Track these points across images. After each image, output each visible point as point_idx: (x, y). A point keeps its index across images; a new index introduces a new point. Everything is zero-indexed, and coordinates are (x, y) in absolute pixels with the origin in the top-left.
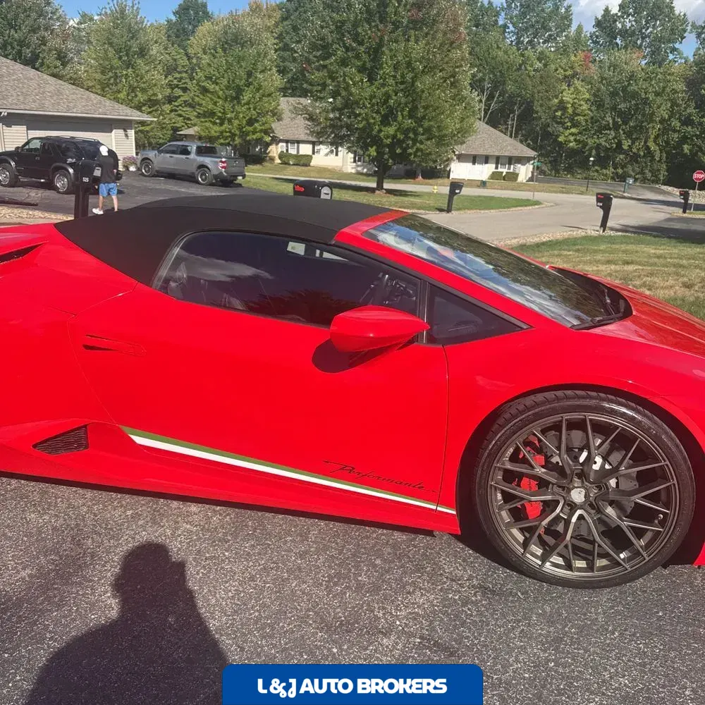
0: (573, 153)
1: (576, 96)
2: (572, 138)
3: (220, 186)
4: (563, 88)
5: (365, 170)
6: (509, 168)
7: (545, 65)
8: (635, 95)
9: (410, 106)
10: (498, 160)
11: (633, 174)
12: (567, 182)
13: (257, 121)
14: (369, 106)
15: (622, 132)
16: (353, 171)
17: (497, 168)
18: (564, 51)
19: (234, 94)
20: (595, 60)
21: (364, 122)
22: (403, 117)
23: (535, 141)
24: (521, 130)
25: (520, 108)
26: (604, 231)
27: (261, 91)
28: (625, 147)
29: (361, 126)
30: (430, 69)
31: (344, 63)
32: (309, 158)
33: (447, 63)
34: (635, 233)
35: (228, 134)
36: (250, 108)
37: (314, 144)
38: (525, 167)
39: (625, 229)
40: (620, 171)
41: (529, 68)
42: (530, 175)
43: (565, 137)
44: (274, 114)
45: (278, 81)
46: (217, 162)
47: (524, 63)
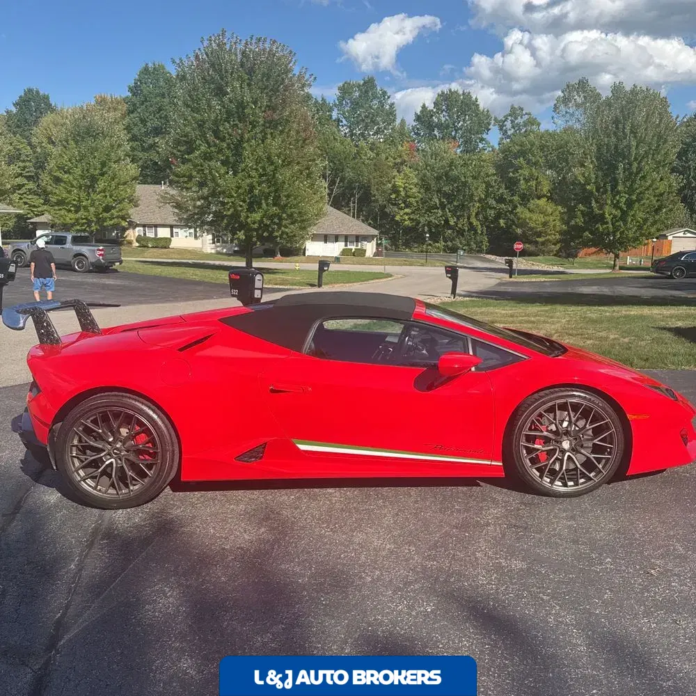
0: (408, 230)
1: (406, 180)
2: (406, 217)
3: (96, 272)
4: (394, 174)
5: (225, 250)
6: (357, 246)
7: (377, 154)
8: (456, 179)
9: (273, 195)
10: (346, 239)
11: (461, 246)
12: (407, 256)
13: (114, 208)
14: (235, 195)
15: (448, 211)
16: (213, 251)
17: (346, 245)
18: (391, 141)
19: (89, 183)
20: (418, 149)
21: (232, 210)
22: (267, 205)
23: (375, 219)
24: (362, 211)
25: (359, 192)
26: (454, 298)
27: (116, 180)
28: (452, 223)
29: (229, 213)
30: (288, 163)
31: (207, 157)
32: (168, 241)
33: (302, 157)
34: (479, 297)
35: (84, 221)
36: (106, 196)
37: (171, 227)
38: (371, 244)
39: (470, 294)
40: (449, 243)
41: (364, 157)
42: (374, 250)
43: (401, 216)
44: (131, 201)
45: (133, 170)
46: (94, 251)
47: (358, 153)
